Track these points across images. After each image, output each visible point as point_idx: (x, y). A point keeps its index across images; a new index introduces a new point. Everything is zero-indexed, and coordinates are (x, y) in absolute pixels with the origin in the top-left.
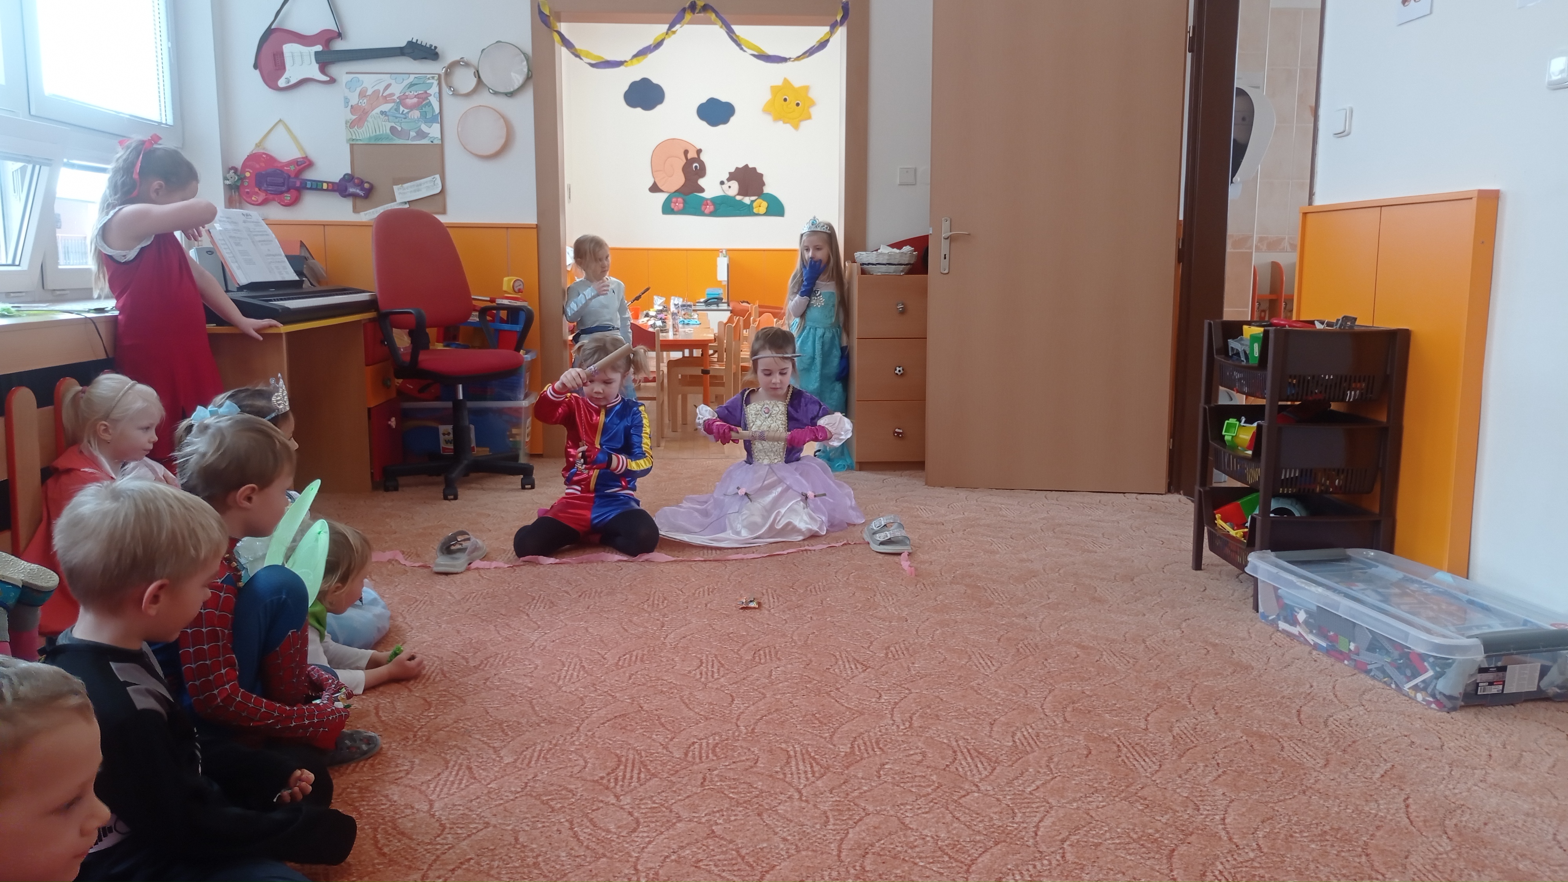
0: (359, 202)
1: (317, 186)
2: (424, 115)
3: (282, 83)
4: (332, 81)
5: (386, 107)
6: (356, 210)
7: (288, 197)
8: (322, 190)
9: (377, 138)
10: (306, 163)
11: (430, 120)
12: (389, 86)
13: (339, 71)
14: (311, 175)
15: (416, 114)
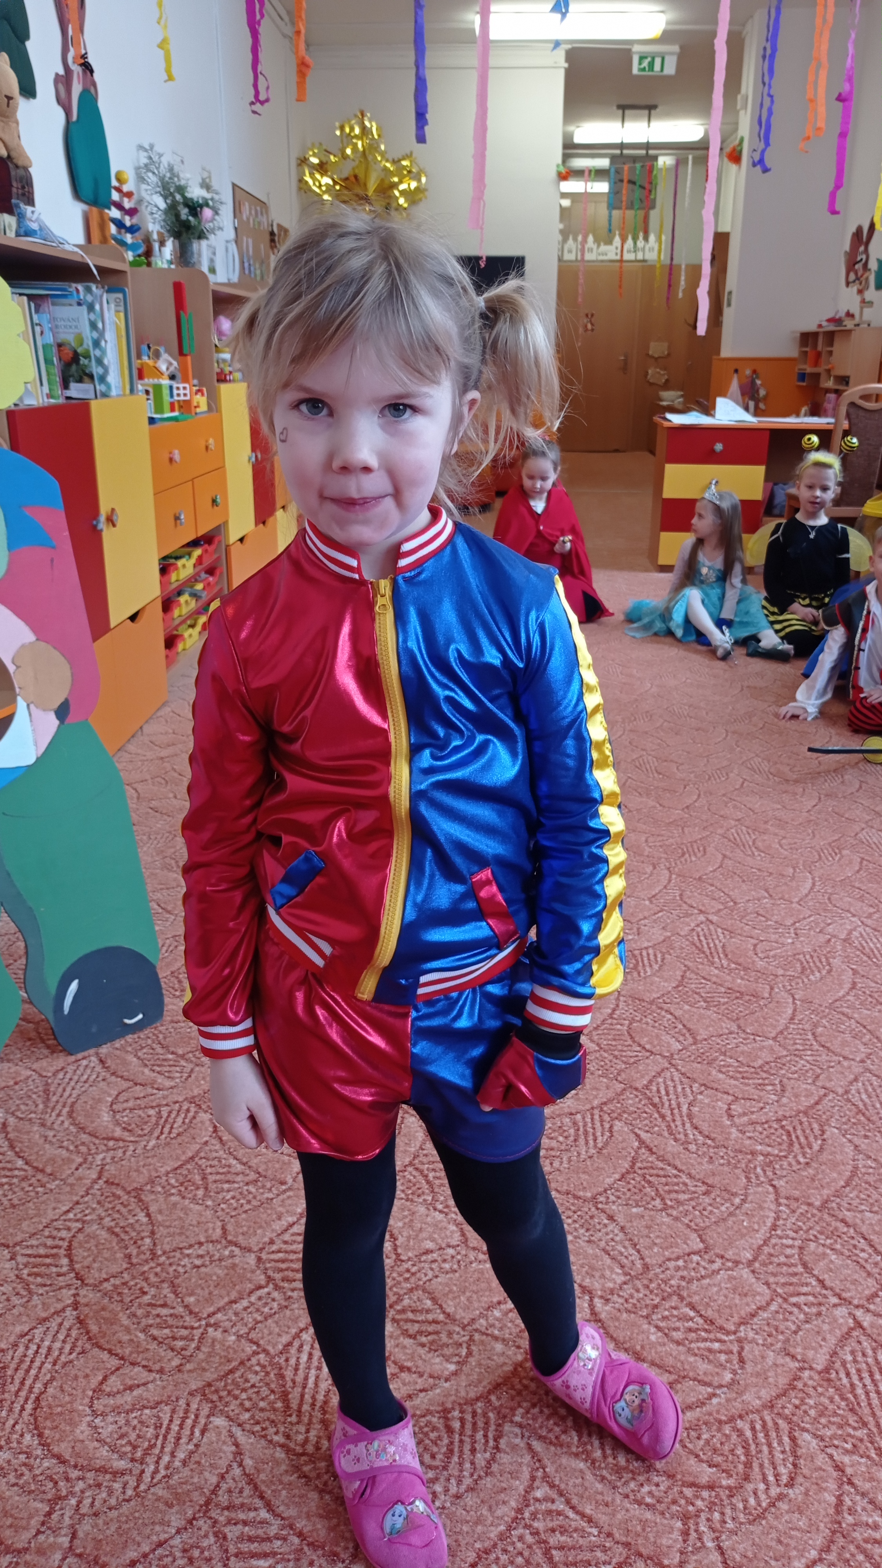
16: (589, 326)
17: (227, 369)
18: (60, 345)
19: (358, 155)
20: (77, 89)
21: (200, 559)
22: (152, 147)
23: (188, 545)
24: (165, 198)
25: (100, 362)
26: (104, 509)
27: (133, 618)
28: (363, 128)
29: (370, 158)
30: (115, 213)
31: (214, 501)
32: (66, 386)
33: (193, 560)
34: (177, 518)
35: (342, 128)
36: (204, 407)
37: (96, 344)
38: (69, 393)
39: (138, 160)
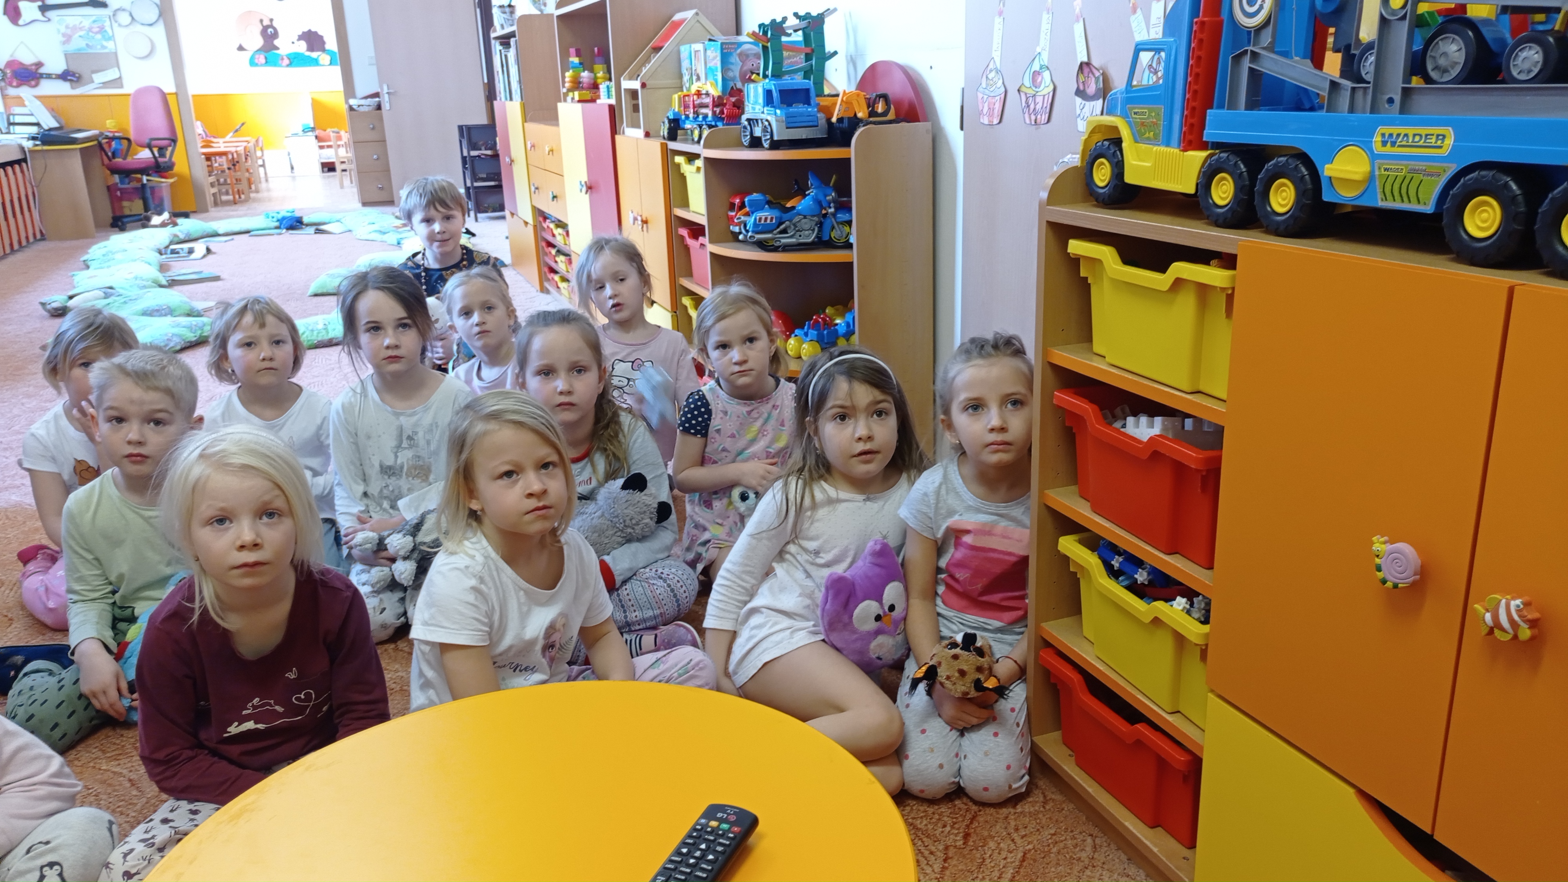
0: (74, 84)
1: (49, 76)
2: (104, 37)
3: (21, 22)
4: (49, 20)
5: (82, 33)
6: (73, 88)
7: (33, 83)
8: (51, 78)
9: (79, 50)
10: (40, 65)
11: (109, 39)
12: (81, 22)
13: (51, 14)
14: (42, 70)
15: (99, 36)
31: (554, 197)
34: (536, 188)
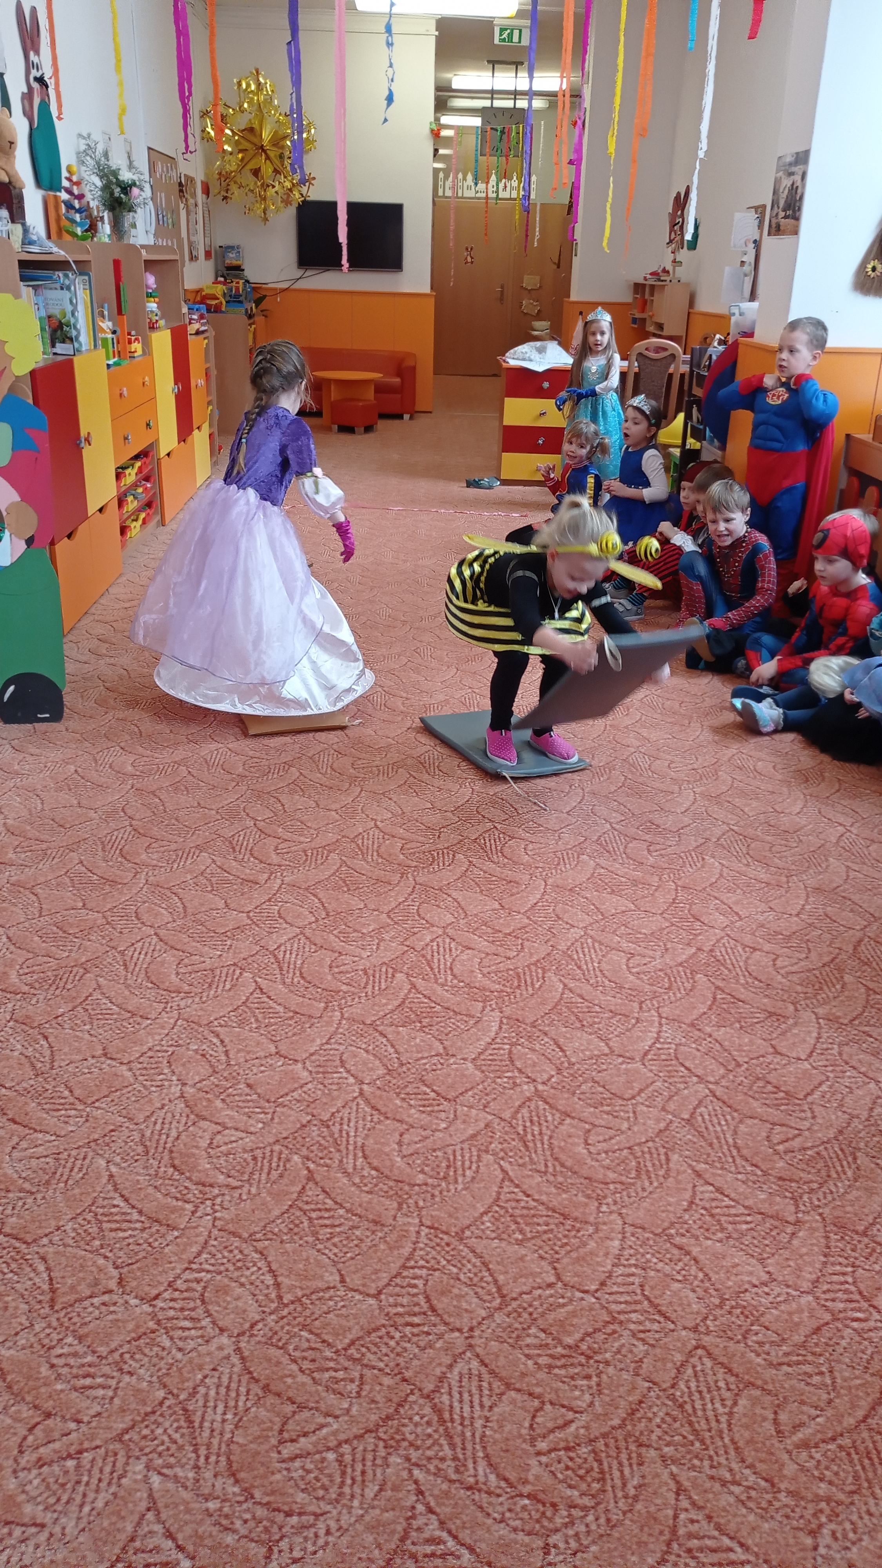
16: (469, 259)
17: (155, 318)
18: (49, 317)
19: (255, 107)
20: (37, 101)
21: (140, 470)
22: (89, 135)
23: (131, 459)
24: (101, 178)
25: (75, 327)
26: (83, 433)
27: (101, 510)
28: (259, 84)
29: (265, 111)
30: (64, 196)
31: (148, 425)
32: (53, 346)
33: (136, 470)
34: (126, 438)
35: (239, 84)
36: (140, 352)
37: (73, 314)
38: (55, 350)
39: (78, 146)
